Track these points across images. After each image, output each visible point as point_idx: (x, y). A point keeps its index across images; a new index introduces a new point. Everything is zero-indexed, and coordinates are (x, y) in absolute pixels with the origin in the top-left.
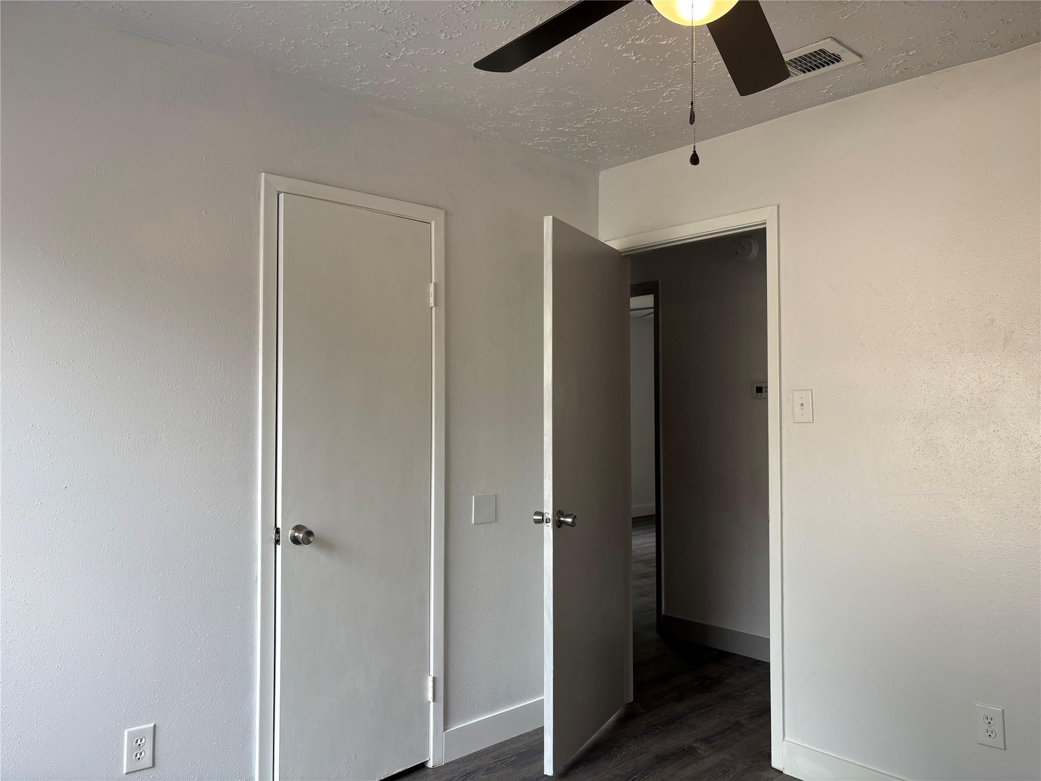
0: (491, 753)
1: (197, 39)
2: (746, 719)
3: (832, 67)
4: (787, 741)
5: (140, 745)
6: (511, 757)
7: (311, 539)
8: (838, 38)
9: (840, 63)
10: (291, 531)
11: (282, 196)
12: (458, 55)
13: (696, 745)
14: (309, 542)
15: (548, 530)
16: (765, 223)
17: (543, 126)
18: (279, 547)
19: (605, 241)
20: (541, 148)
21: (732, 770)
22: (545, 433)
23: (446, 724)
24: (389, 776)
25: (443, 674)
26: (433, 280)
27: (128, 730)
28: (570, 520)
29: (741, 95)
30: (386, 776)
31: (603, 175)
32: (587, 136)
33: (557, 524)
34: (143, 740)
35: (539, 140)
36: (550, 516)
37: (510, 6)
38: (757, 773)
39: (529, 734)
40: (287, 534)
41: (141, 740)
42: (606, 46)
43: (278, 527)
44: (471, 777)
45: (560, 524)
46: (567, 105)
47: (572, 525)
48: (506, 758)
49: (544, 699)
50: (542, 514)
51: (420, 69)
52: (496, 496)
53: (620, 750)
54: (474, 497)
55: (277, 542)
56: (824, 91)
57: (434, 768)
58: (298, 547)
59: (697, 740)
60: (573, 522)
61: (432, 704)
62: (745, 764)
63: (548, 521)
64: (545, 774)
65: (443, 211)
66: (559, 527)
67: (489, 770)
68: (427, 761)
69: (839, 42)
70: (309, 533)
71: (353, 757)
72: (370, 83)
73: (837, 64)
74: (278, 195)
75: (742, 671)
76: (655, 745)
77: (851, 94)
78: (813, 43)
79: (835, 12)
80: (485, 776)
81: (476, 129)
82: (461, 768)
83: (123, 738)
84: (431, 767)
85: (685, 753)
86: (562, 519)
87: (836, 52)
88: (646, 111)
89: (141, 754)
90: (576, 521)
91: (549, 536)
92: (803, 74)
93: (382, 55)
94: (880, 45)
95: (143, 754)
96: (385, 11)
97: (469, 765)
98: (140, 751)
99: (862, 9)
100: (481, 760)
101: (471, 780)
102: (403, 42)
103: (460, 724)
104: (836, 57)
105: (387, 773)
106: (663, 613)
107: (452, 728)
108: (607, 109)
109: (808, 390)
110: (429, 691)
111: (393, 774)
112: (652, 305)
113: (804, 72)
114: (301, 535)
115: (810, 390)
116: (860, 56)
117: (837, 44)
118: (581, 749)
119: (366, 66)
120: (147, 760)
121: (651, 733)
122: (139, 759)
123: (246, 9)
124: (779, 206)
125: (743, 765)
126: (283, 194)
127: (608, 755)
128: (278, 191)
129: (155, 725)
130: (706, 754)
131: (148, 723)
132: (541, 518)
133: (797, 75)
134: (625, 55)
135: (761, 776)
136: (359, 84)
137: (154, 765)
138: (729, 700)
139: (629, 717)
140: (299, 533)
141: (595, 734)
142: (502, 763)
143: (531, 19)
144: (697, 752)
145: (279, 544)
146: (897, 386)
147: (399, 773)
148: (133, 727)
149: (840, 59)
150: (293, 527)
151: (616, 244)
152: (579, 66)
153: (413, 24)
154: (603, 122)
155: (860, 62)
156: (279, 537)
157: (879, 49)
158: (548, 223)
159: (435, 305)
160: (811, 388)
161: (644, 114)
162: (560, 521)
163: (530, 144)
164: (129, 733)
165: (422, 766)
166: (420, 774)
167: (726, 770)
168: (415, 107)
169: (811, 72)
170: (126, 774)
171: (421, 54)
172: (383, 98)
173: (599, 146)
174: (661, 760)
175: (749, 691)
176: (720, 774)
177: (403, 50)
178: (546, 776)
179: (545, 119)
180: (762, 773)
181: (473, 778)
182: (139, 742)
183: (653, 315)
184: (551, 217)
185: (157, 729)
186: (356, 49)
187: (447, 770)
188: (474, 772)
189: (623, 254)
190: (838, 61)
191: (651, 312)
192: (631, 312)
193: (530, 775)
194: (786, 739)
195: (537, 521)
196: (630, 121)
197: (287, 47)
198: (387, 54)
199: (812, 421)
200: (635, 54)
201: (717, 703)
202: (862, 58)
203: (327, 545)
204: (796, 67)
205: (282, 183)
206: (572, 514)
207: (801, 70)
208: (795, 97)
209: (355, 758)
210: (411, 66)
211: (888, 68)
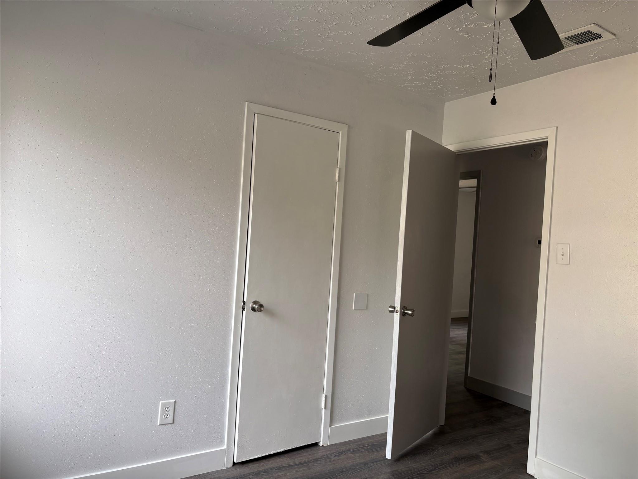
0: (356, 443)
1: (216, 27)
2: (515, 444)
3: (596, 41)
4: (537, 458)
5: (167, 411)
6: (368, 446)
7: (262, 309)
8: (599, 24)
9: (601, 39)
10: (251, 304)
11: (256, 115)
12: (360, 35)
13: (481, 454)
14: (261, 311)
15: (397, 317)
16: (547, 138)
17: (410, 75)
18: (244, 312)
19: (446, 145)
20: (409, 88)
21: (501, 471)
22: (398, 260)
23: (331, 422)
24: (297, 447)
25: (331, 394)
26: (339, 166)
27: (162, 402)
28: (410, 312)
29: (532, 60)
30: (296, 447)
31: (447, 104)
32: (437, 82)
33: (402, 314)
34: (169, 408)
35: (408, 84)
36: (399, 309)
37: (391, 7)
38: (517, 475)
39: (380, 435)
40: (249, 305)
41: (168, 408)
42: (450, 29)
43: (244, 301)
44: (344, 454)
45: (405, 314)
46: (425, 63)
47: (412, 315)
48: (366, 446)
49: (388, 416)
50: (394, 307)
51: (338, 43)
52: (368, 295)
53: (433, 451)
54: (354, 294)
55: (244, 309)
56: (591, 56)
57: (323, 446)
58: (255, 313)
59: (482, 452)
60: (412, 314)
61: (324, 410)
62: (510, 469)
63: (397, 312)
64: (386, 457)
65: (347, 126)
66: (404, 315)
67: (354, 452)
68: (319, 442)
69: (600, 26)
70: (261, 306)
71: (278, 434)
72: (309, 51)
73: (599, 39)
74: (254, 115)
75: (516, 415)
76: (455, 451)
77: (609, 58)
78: (582, 27)
79: (597, 8)
80: (351, 455)
81: (370, 77)
82: (339, 448)
83: (159, 405)
84: (321, 446)
85: (473, 458)
86: (406, 311)
87: (598, 33)
88: (475, 67)
89: (167, 415)
90: (414, 313)
91: (397, 320)
92: (577, 45)
93: (316, 35)
94: (628, 28)
95: (168, 415)
96: (319, 11)
97: (343, 447)
98: (167, 414)
99: (615, 6)
100: (350, 446)
101: (343, 455)
102: (329, 28)
103: (339, 424)
104: (599, 35)
105: (296, 445)
106: (469, 375)
107: (334, 425)
108: (450, 66)
109: (567, 244)
110: (323, 403)
111: (300, 446)
112: (476, 185)
113: (578, 44)
114: (257, 307)
115: (568, 244)
116: (615, 35)
117: (600, 28)
118: (409, 447)
119: (307, 41)
120: (170, 420)
121: (453, 444)
122: (166, 418)
123: (243, 11)
124: (557, 128)
125: (509, 469)
126: (257, 114)
127: (425, 453)
128: (254, 113)
129: (175, 401)
130: (486, 460)
131: (172, 400)
132: (393, 309)
133: (573, 46)
134: (461, 34)
135: (520, 477)
136: (302, 51)
137: (173, 423)
138: (505, 432)
139: (441, 433)
140: (255, 305)
141: (419, 440)
142: (362, 449)
143: (404, 14)
144: (481, 458)
145: (245, 311)
146: (627, 245)
147: (303, 446)
148: (164, 400)
149: (601, 36)
150: (253, 301)
151: (452, 148)
152: (433, 41)
153: (334, 18)
154: (447, 74)
155: (614, 38)
156: (245, 306)
157: (627, 31)
158: (409, 134)
159: (339, 181)
160: (570, 243)
161: (473, 69)
162: (404, 312)
163: (402, 86)
164: (162, 403)
165: (316, 444)
166: (315, 448)
167: (498, 471)
168: (335, 64)
169: (582, 44)
170: (159, 425)
171: (339, 34)
172: (316, 59)
173: (445, 88)
174: (458, 460)
175: (519, 428)
176: (494, 472)
177: (328, 32)
178: (387, 459)
179: (411, 72)
180: (520, 476)
181: (345, 454)
182: (167, 409)
183: (476, 192)
184: (411, 130)
185: (176, 403)
186: (302, 32)
187: (330, 449)
188: (345, 451)
189: (456, 154)
190: (600, 38)
191: (474, 190)
192: (460, 189)
193: (377, 458)
194: (537, 457)
195: (391, 311)
196: (464, 73)
197: (264, 31)
198: (319, 34)
199: (568, 263)
200: (467, 33)
201: (497, 432)
202: (616, 36)
203: (271, 313)
204: (572, 41)
205: (257, 108)
206: (412, 309)
207: (575, 43)
208: (572, 59)
209: (279, 434)
210: (333, 41)
211: (633, 43)
